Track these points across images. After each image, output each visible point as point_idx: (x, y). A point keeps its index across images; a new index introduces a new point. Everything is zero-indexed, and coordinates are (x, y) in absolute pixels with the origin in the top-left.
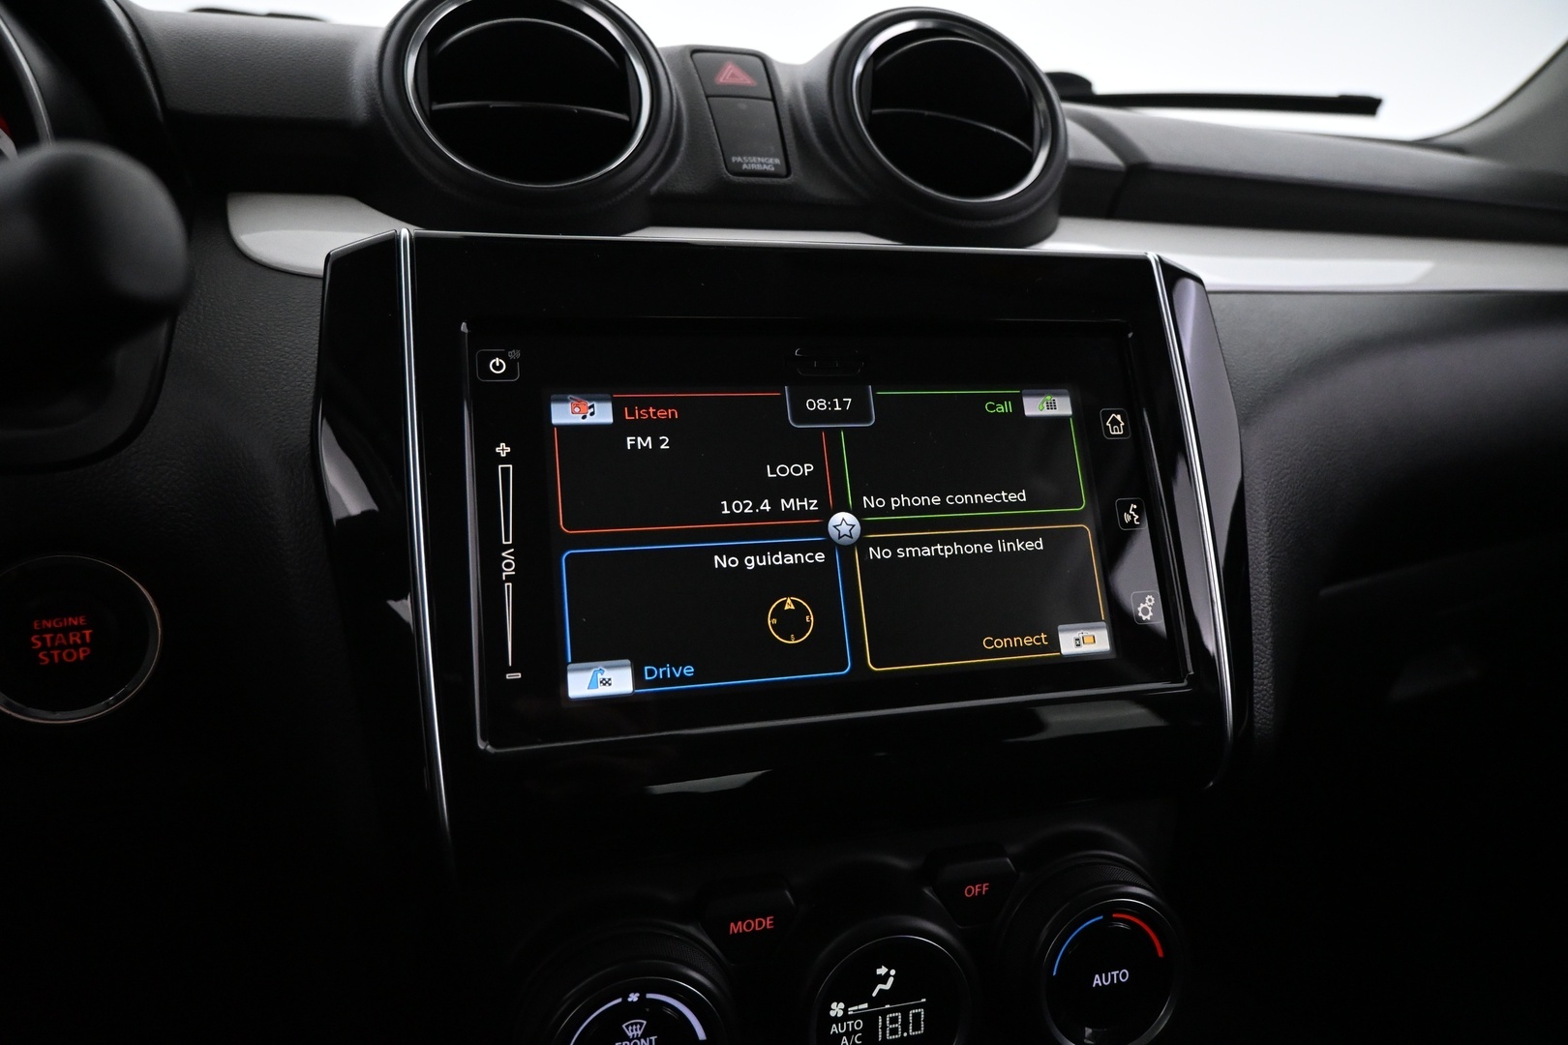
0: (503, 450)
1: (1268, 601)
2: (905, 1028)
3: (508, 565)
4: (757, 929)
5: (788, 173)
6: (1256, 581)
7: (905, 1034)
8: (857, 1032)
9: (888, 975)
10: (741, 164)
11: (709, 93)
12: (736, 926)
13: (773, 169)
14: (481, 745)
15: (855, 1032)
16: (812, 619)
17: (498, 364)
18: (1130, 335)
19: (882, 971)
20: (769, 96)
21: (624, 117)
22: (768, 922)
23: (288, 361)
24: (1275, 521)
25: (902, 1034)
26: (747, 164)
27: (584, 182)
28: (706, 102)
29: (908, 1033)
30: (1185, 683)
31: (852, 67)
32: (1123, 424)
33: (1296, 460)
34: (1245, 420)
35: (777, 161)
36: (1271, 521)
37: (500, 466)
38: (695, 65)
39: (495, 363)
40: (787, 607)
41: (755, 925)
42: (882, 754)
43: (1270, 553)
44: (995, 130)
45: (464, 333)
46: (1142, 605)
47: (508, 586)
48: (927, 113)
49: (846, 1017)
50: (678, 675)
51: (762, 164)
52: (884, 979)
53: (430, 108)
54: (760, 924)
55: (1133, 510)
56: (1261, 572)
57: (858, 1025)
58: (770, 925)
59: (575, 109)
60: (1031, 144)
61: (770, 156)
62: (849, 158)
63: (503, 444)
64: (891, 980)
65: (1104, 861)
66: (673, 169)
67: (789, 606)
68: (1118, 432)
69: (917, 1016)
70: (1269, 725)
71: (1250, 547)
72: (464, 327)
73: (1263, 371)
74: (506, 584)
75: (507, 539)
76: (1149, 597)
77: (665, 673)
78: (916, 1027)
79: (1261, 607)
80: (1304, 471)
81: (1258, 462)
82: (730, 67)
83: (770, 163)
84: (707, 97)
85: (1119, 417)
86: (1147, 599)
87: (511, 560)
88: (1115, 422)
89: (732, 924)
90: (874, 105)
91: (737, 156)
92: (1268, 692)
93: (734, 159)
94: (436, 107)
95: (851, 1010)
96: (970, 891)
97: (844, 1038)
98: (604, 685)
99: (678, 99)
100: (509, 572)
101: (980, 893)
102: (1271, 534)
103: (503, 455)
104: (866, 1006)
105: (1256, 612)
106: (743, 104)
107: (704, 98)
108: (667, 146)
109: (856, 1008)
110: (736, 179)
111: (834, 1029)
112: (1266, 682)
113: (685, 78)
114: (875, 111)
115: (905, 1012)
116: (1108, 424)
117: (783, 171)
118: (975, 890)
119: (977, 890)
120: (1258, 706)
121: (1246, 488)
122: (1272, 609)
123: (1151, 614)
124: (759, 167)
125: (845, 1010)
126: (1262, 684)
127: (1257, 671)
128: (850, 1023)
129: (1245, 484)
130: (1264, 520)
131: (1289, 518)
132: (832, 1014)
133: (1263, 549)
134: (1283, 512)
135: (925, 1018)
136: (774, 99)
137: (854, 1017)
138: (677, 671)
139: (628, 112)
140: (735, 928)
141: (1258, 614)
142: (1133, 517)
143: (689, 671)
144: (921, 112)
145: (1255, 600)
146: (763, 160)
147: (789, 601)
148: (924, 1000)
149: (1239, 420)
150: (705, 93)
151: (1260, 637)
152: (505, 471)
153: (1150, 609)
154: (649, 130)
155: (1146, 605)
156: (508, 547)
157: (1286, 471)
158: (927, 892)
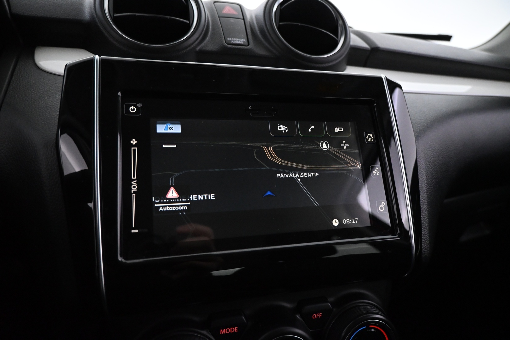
0: (134, 142)
1: (426, 205)
3: (134, 187)
4: (231, 332)
5: (248, 45)
6: (422, 198)
10: (231, 41)
11: (219, 16)
12: (223, 331)
13: (243, 43)
14: (120, 259)
17: (133, 109)
18: (375, 105)
20: (242, 17)
21: (187, 22)
22: (236, 329)
23: (50, 106)
24: (428, 175)
26: (233, 41)
27: (171, 45)
28: (218, 19)
30: (397, 236)
31: (272, 8)
32: (372, 138)
33: (435, 153)
34: (417, 137)
35: (244, 40)
36: (427, 175)
37: (132, 148)
38: (215, 7)
39: (132, 108)
41: (230, 330)
42: (281, 262)
43: (427, 187)
44: (324, 31)
45: (119, 96)
46: (380, 206)
47: (134, 195)
48: (300, 24)
51: (239, 41)
53: (113, 16)
54: (232, 330)
55: (377, 170)
56: (424, 194)
58: (236, 330)
59: (169, 17)
60: (337, 37)
61: (242, 38)
62: (271, 40)
63: (134, 140)
65: (365, 304)
66: (205, 42)
68: (371, 140)
70: (427, 252)
71: (420, 185)
72: (119, 93)
73: (422, 120)
74: (133, 195)
75: (134, 177)
76: (383, 203)
79: (424, 207)
80: (438, 157)
81: (422, 153)
82: (228, 8)
83: (242, 41)
84: (219, 17)
85: (371, 135)
86: (382, 203)
87: (135, 185)
88: (370, 137)
89: (221, 330)
90: (281, 21)
91: (229, 38)
92: (427, 239)
93: (228, 39)
94: (116, 15)
96: (314, 316)
99: (208, 17)
100: (135, 190)
101: (318, 317)
102: (427, 180)
103: (134, 144)
105: (422, 209)
106: (232, 20)
107: (218, 17)
108: (203, 33)
110: (229, 46)
112: (426, 235)
113: (211, 10)
114: (281, 23)
116: (367, 138)
117: (247, 44)
118: (317, 316)
120: (424, 245)
121: (418, 163)
122: (428, 208)
123: (384, 209)
124: (238, 42)
126: (425, 236)
127: (423, 231)
129: (418, 161)
130: (425, 175)
131: (433, 174)
133: (425, 185)
134: (431, 172)
136: (244, 19)
139: (188, 19)
140: (222, 332)
141: (423, 210)
142: (376, 172)
144: (298, 24)
145: (422, 205)
146: (239, 40)
149: (415, 137)
150: (218, 16)
151: (424, 219)
152: (134, 150)
153: (383, 207)
154: (196, 27)
155: (382, 206)
156: (134, 180)
157: (432, 157)
158: (298, 316)
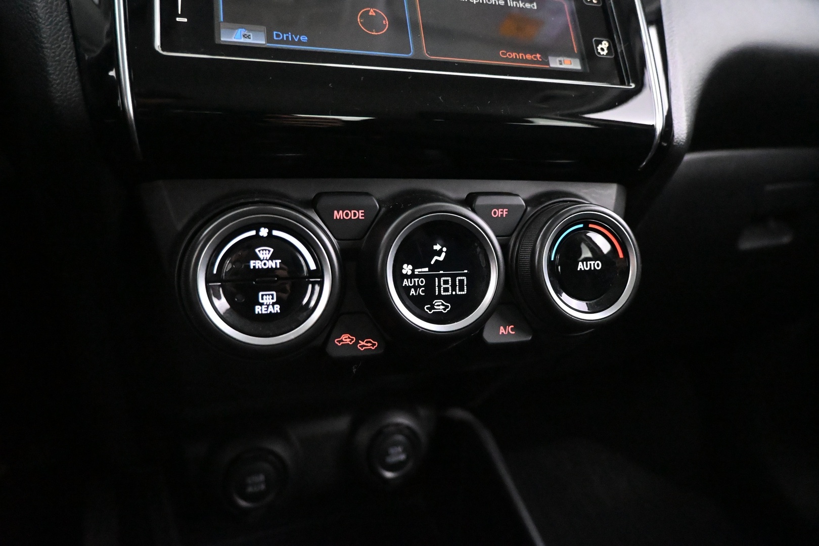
2: (454, 289)
4: (353, 218)
7: (454, 293)
8: (421, 287)
9: (441, 251)
12: (338, 213)
14: (159, 50)
15: (420, 287)
16: (387, 23)
19: (437, 247)
22: (360, 214)
25: (452, 292)
29: (456, 292)
40: (370, 14)
41: (351, 214)
46: (600, 46)
49: (413, 276)
50: (296, 40)
52: (439, 253)
54: (355, 214)
57: (422, 282)
58: (362, 216)
64: (443, 255)
67: (372, 13)
69: (461, 281)
76: (605, 42)
77: (287, 37)
78: (461, 289)
86: (603, 43)
89: (336, 212)
95: (417, 271)
96: (495, 213)
97: (413, 289)
98: (246, 38)
101: (502, 215)
104: (427, 269)
109: (420, 270)
111: (406, 282)
115: (454, 277)
118: (498, 213)
119: (500, 213)
123: (606, 52)
125: (413, 271)
128: (416, 280)
132: (404, 272)
135: (467, 283)
137: (419, 276)
138: (296, 38)
140: (338, 215)
143: (304, 38)
147: (372, 10)
148: (466, 271)
153: (605, 49)
155: (603, 47)
